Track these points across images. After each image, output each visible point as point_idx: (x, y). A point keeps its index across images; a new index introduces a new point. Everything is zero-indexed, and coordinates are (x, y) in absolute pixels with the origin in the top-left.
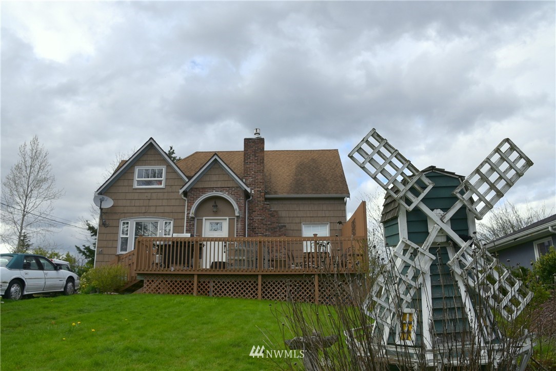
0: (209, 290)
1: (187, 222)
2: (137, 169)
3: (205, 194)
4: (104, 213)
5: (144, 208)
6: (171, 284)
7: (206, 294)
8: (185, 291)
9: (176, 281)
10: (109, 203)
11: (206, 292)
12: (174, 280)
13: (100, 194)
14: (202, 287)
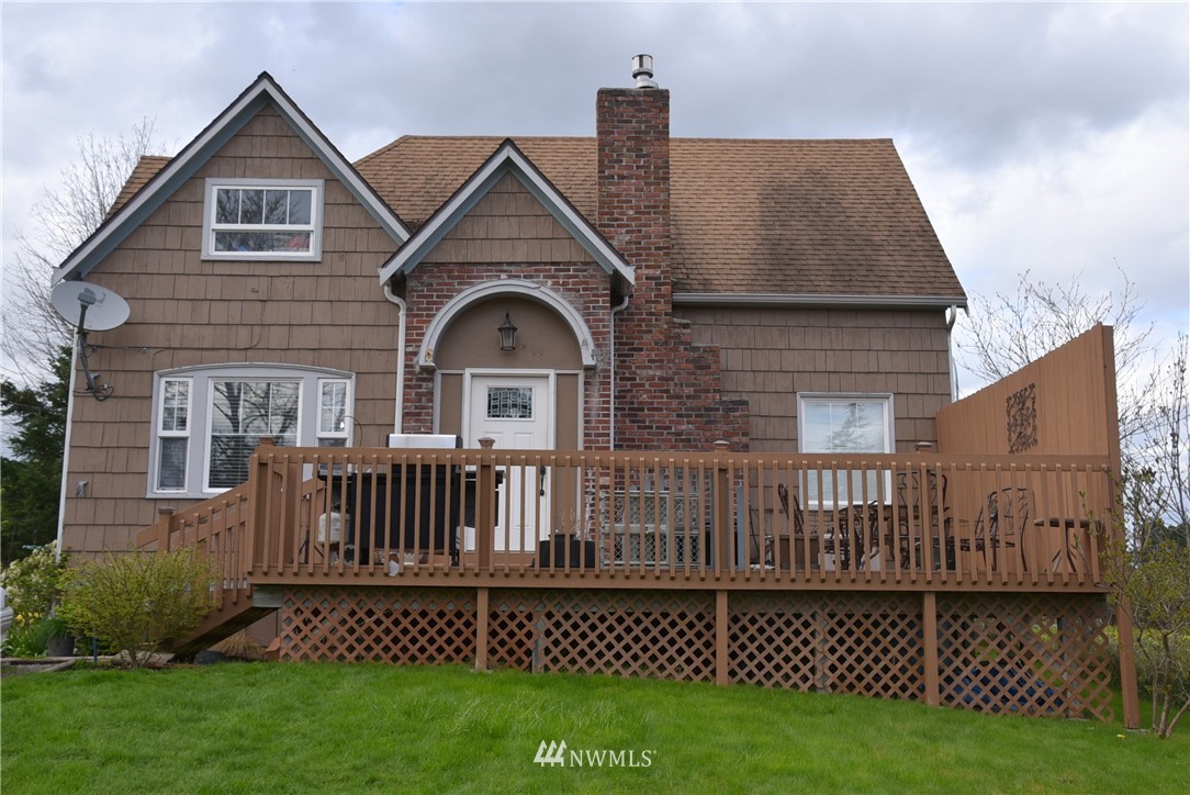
0: (529, 644)
1: (406, 387)
2: (213, 190)
3: (472, 284)
4: (94, 348)
5: (244, 333)
6: (387, 623)
7: (520, 662)
8: (440, 650)
9: (406, 614)
10: (110, 314)
11: (520, 652)
12: (398, 607)
13: (75, 276)
14: (503, 634)
